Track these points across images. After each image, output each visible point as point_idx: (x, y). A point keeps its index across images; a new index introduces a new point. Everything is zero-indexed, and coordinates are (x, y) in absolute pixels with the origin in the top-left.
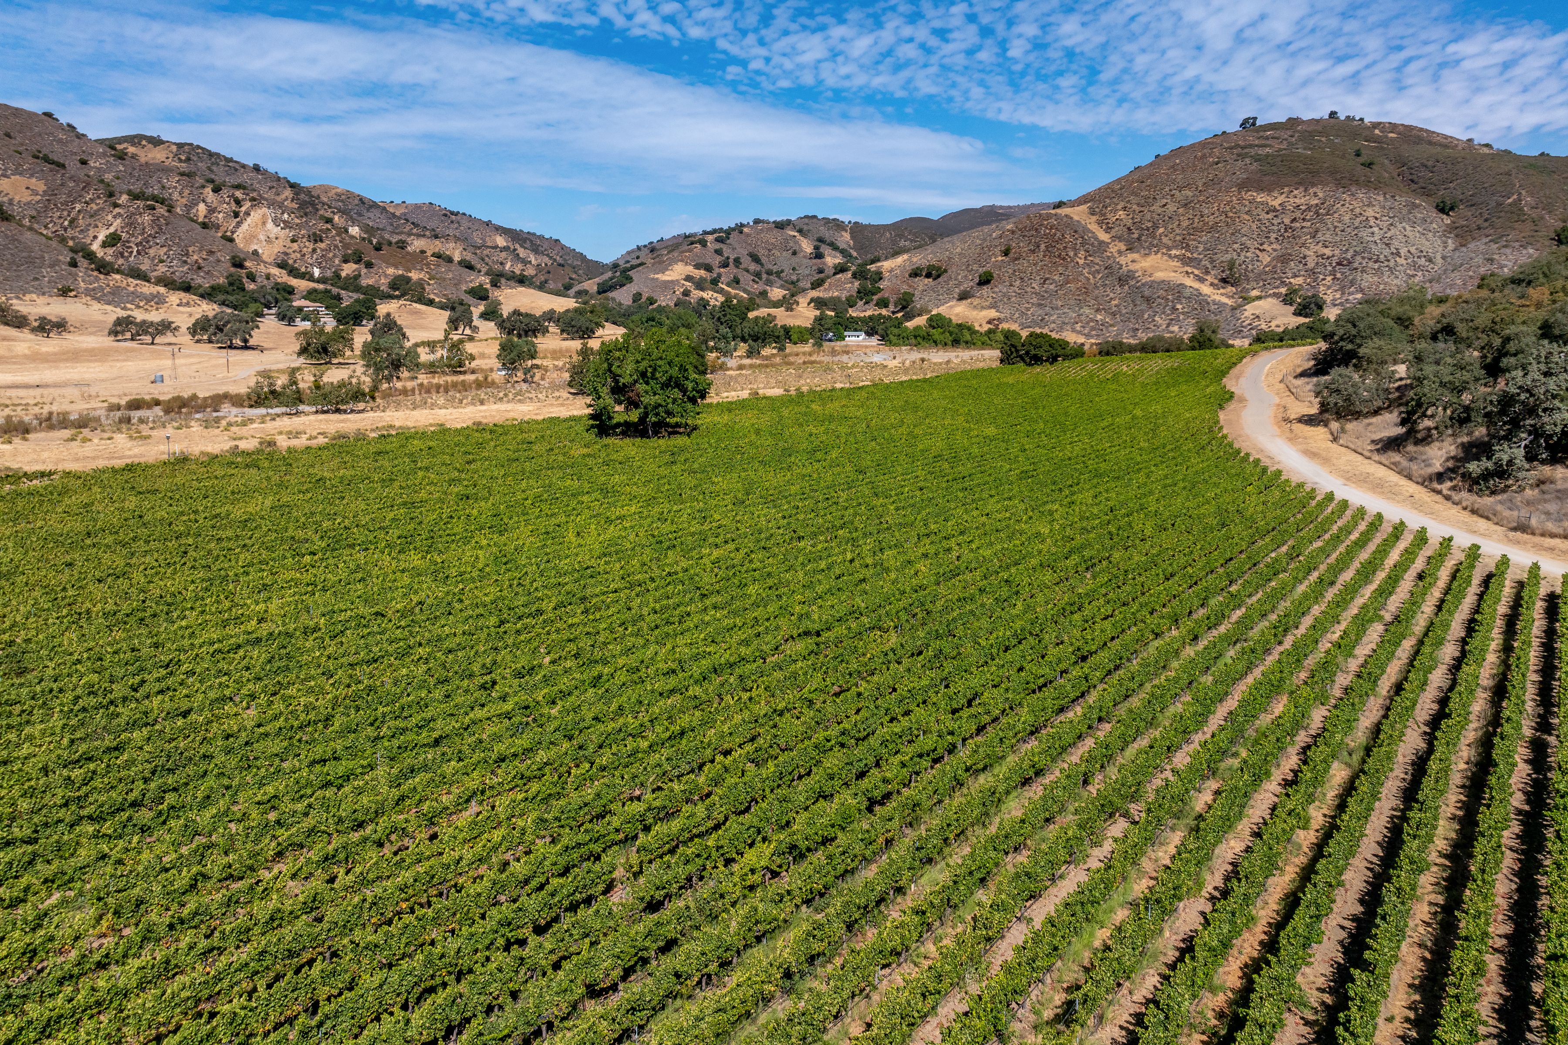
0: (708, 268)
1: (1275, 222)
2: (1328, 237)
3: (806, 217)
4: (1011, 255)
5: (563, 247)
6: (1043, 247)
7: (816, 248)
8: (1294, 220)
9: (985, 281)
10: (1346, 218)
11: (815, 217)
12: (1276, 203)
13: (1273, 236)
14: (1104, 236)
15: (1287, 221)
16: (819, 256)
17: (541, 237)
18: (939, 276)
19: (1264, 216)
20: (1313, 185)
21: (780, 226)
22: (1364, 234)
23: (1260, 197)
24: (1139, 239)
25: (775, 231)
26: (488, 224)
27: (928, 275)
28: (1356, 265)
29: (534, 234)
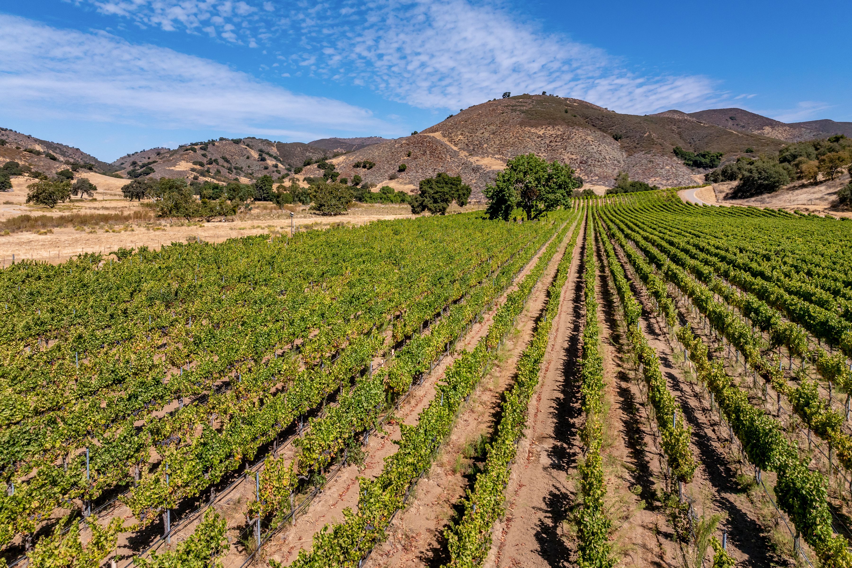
0: (201, 164)
1: (543, 142)
2: (572, 149)
3: (249, 138)
4: (412, 156)
5: (82, 153)
6: (428, 152)
7: (260, 155)
8: (551, 142)
9: (402, 169)
10: (579, 141)
11: (254, 138)
12: (541, 133)
13: (543, 149)
14: (455, 148)
15: (548, 142)
16: (263, 160)
17: (67, 147)
18: (371, 167)
19: (536, 139)
20: (557, 125)
21: (237, 142)
22: (589, 148)
23: (533, 130)
24: (474, 150)
25: (234, 145)
26: (29, 137)
27: (364, 167)
28: (589, 163)
29: (61, 145)
